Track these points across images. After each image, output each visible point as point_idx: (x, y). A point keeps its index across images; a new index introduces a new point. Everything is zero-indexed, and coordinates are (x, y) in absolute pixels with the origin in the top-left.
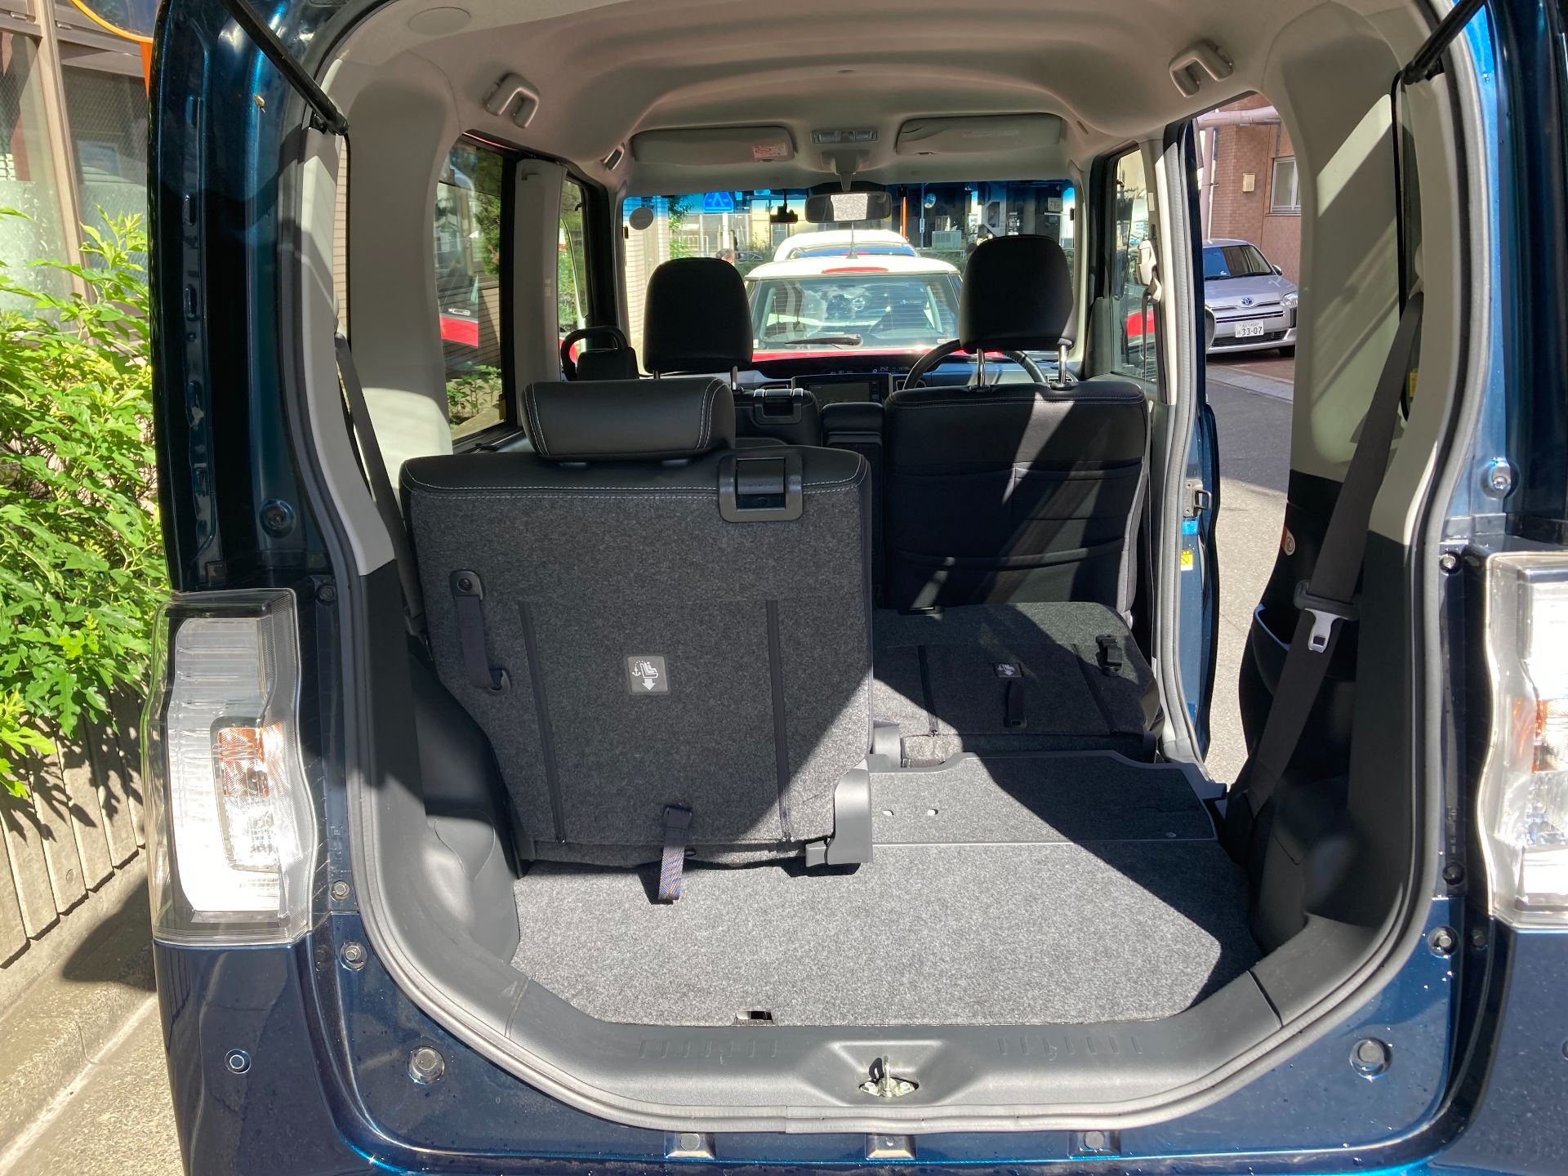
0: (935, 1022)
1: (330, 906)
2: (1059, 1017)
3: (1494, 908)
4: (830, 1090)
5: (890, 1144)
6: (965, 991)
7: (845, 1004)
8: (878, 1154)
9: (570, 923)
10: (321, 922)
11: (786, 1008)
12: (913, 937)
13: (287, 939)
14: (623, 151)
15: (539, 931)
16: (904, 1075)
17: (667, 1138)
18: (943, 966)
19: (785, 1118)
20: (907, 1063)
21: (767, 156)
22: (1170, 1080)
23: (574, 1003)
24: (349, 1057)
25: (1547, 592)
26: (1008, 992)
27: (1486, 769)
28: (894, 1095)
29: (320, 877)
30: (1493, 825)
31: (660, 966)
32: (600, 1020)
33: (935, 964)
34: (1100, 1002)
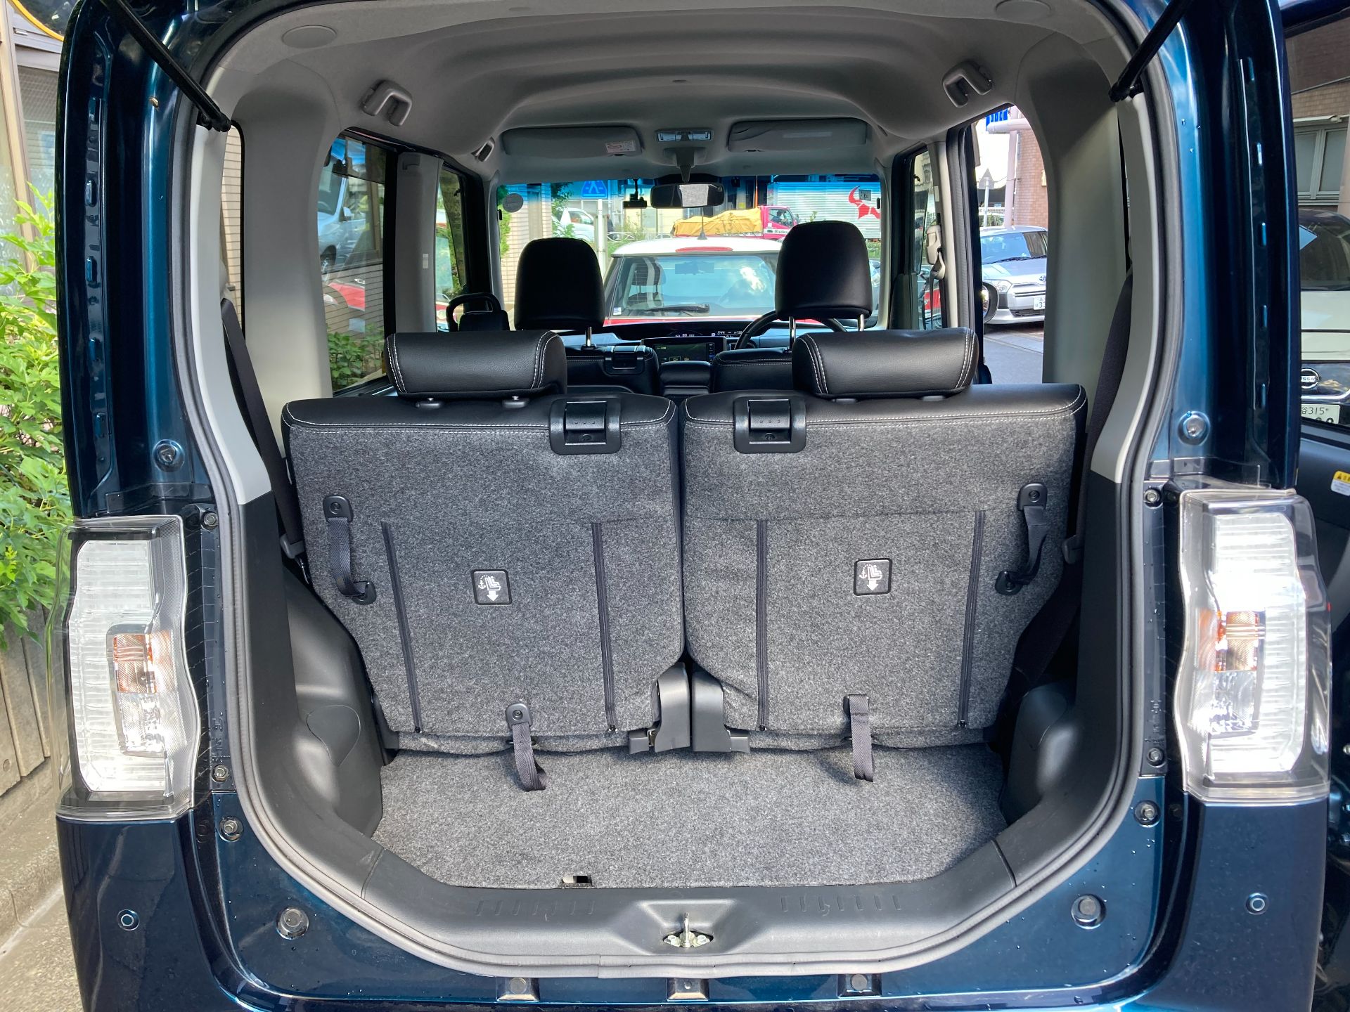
0: (729, 884)
1: (211, 787)
2: (834, 880)
3: (1188, 785)
4: (637, 942)
5: (688, 988)
6: (756, 858)
7: (654, 870)
8: (678, 996)
9: (426, 803)
10: (202, 800)
11: (604, 874)
12: (717, 814)
13: (171, 815)
14: (493, 145)
15: (400, 808)
16: (702, 929)
17: (500, 984)
18: (739, 837)
19: (599, 966)
20: (705, 919)
21: (618, 151)
22: (923, 932)
23: (424, 870)
24: (226, 917)
25: (1227, 522)
26: (793, 859)
27: (1180, 669)
28: (692, 946)
29: (202, 763)
30: (1186, 716)
31: (501, 838)
32: (445, 884)
33: (733, 836)
34: (870, 868)
